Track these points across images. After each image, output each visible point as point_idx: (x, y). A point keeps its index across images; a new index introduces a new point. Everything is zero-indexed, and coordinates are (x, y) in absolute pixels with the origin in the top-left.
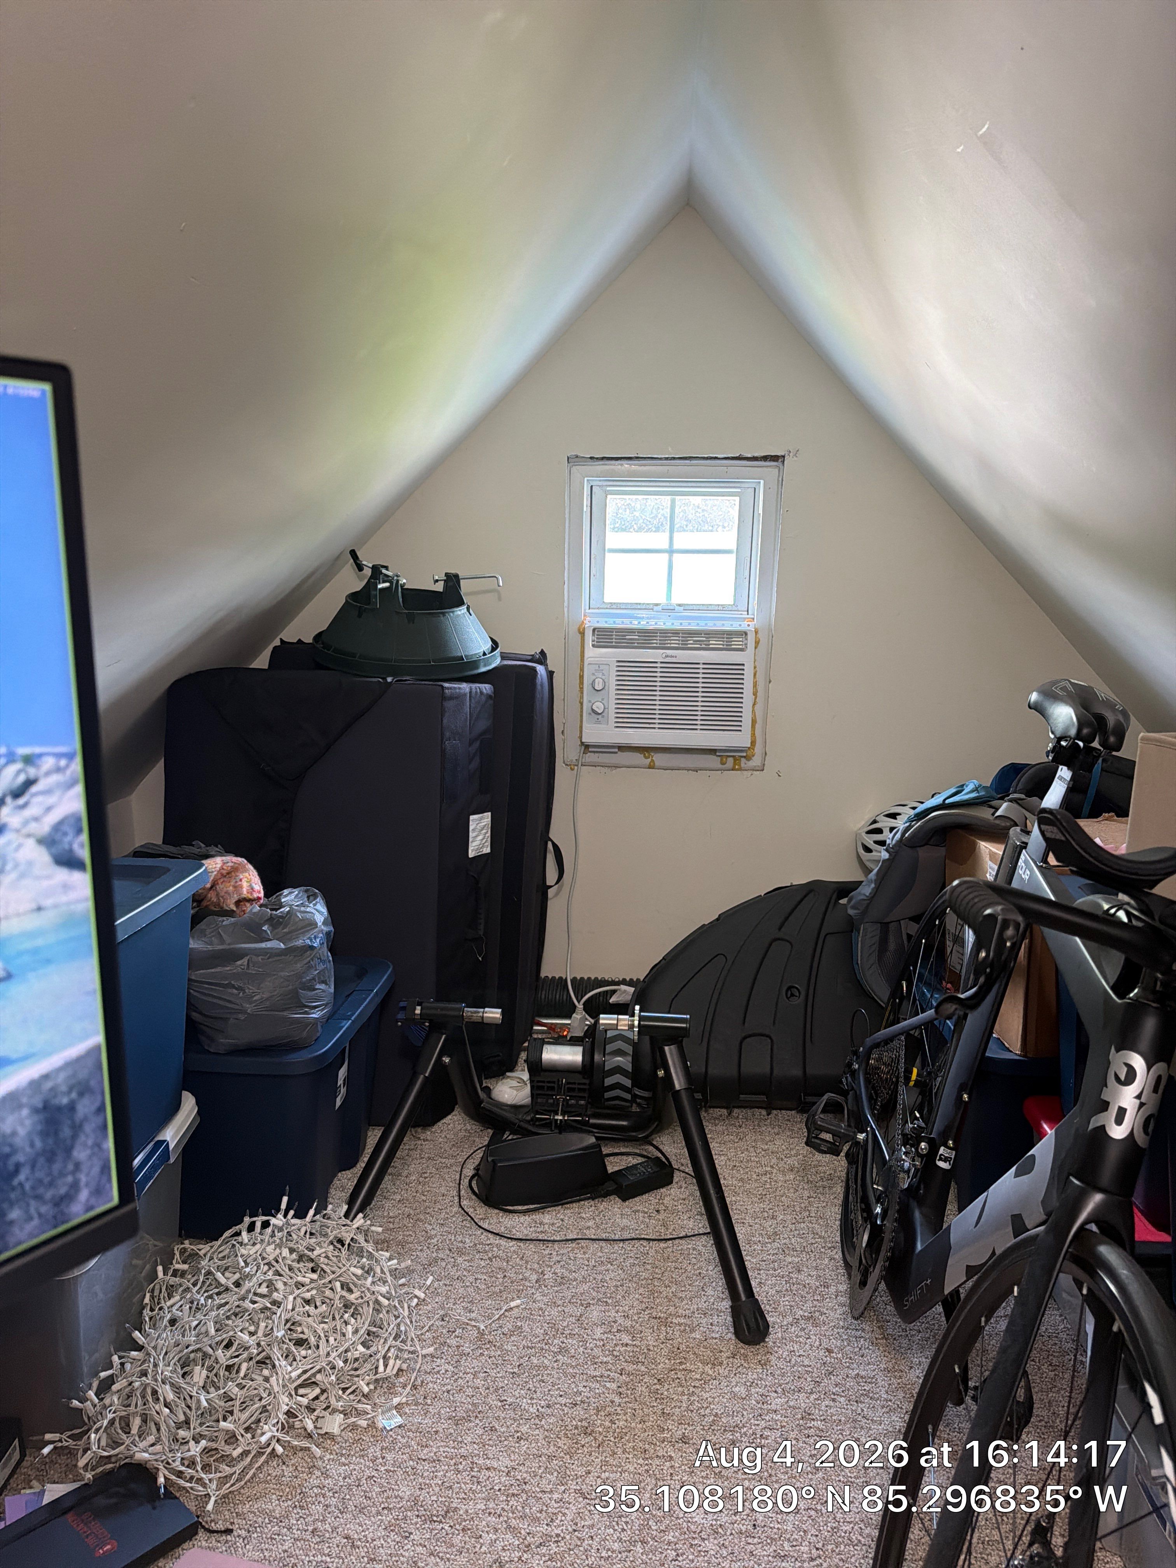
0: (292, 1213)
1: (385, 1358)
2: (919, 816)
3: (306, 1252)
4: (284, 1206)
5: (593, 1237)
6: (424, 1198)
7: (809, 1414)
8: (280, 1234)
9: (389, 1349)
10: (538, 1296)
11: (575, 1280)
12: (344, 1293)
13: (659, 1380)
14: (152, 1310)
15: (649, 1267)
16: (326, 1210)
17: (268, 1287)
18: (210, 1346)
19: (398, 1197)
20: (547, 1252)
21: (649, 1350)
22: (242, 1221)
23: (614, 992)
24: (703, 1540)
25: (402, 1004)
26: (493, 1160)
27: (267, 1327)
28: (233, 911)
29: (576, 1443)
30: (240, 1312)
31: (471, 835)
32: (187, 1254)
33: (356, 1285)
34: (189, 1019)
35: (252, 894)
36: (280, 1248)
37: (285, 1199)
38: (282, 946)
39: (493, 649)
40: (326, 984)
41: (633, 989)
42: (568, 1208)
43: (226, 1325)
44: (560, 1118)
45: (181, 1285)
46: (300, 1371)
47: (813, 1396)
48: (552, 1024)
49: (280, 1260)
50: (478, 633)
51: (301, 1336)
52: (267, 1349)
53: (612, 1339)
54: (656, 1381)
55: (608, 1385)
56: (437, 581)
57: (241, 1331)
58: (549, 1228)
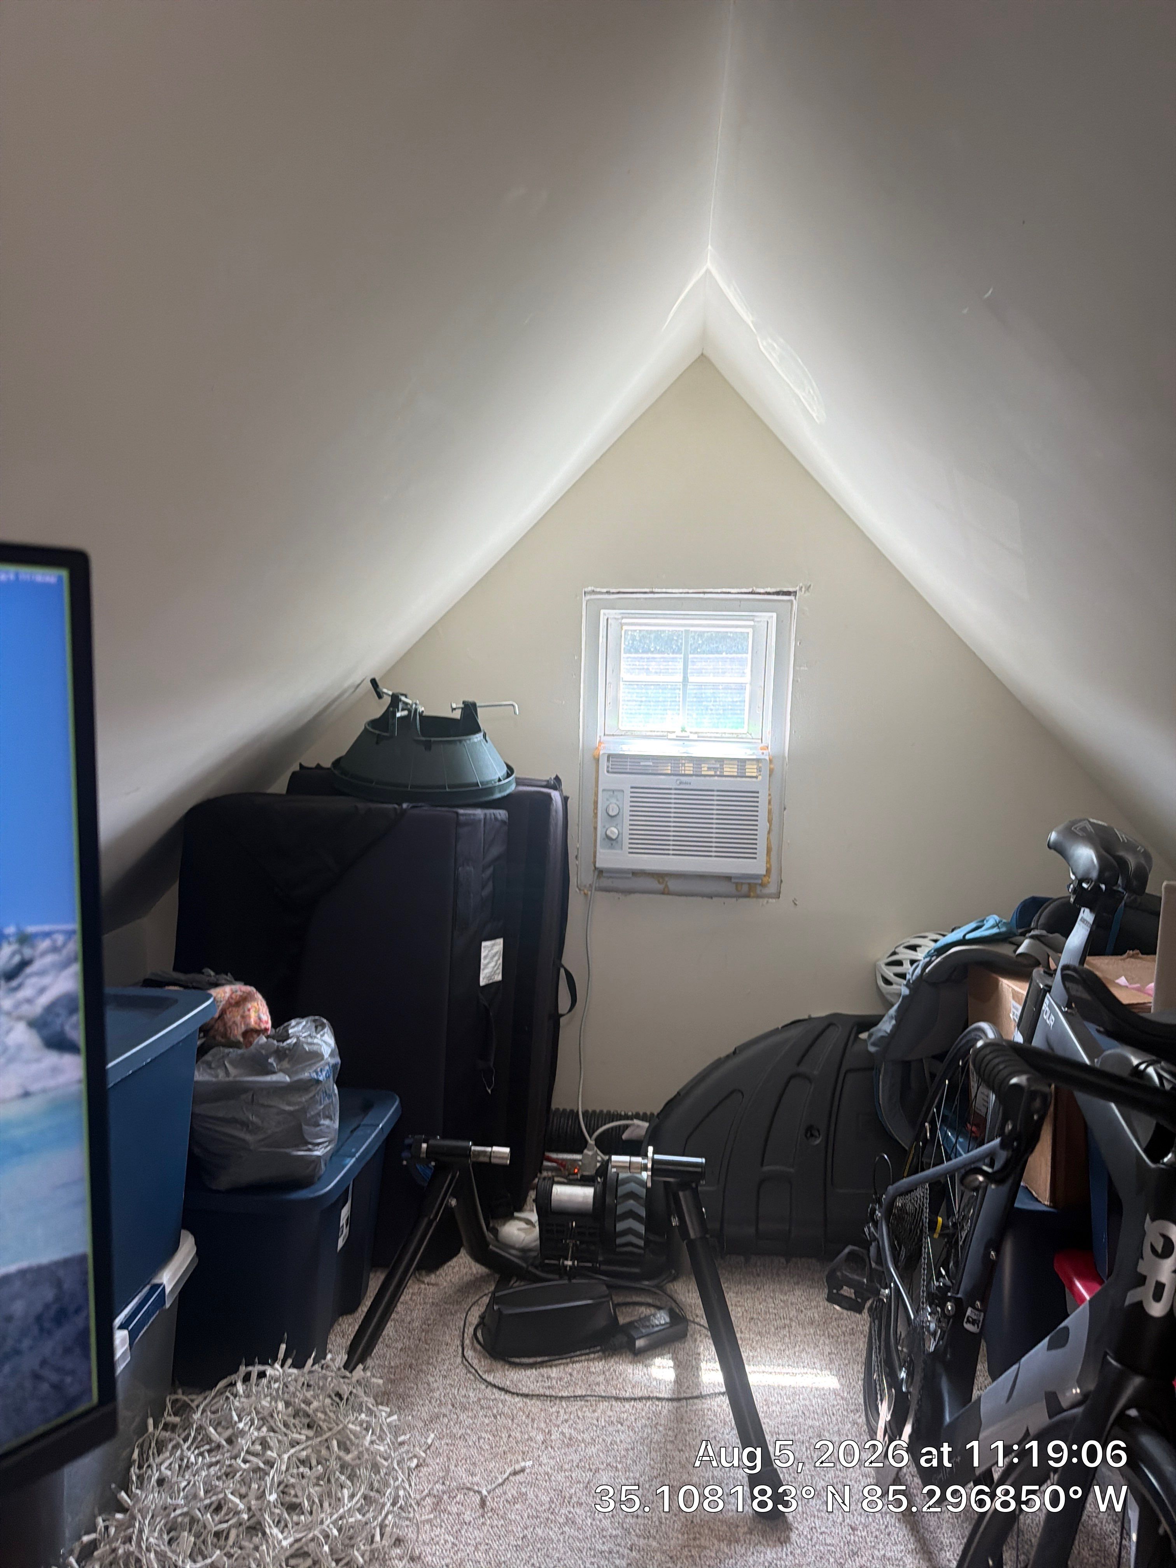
0: (289, 1361)
1: (382, 1526)
2: (940, 951)
3: (303, 1406)
4: (281, 1355)
5: (603, 1394)
6: (427, 1347)
8: (276, 1385)
9: (386, 1516)
10: (544, 1459)
11: (584, 1441)
12: (342, 1454)
14: (140, 1467)
15: (661, 1429)
16: (325, 1358)
17: (261, 1444)
18: (199, 1510)
19: (399, 1345)
20: (554, 1409)
22: (236, 1370)
23: (626, 1127)
25: (408, 1141)
26: (499, 1309)
27: (259, 1488)
28: (239, 1042)
30: (231, 1472)
31: (483, 962)
32: (178, 1405)
33: (352, 1444)
34: (191, 1154)
35: (259, 1025)
36: (276, 1402)
37: (283, 1347)
38: (288, 1079)
39: (508, 775)
40: (331, 1119)
41: (646, 1125)
42: (577, 1362)
43: (216, 1486)
44: (569, 1263)
45: (171, 1440)
46: (291, 1540)
48: (563, 1160)
49: (275, 1415)
50: (493, 759)
51: (294, 1500)
52: (258, 1514)
55: (617, 1562)
56: (453, 709)
57: (232, 1493)
58: (557, 1383)
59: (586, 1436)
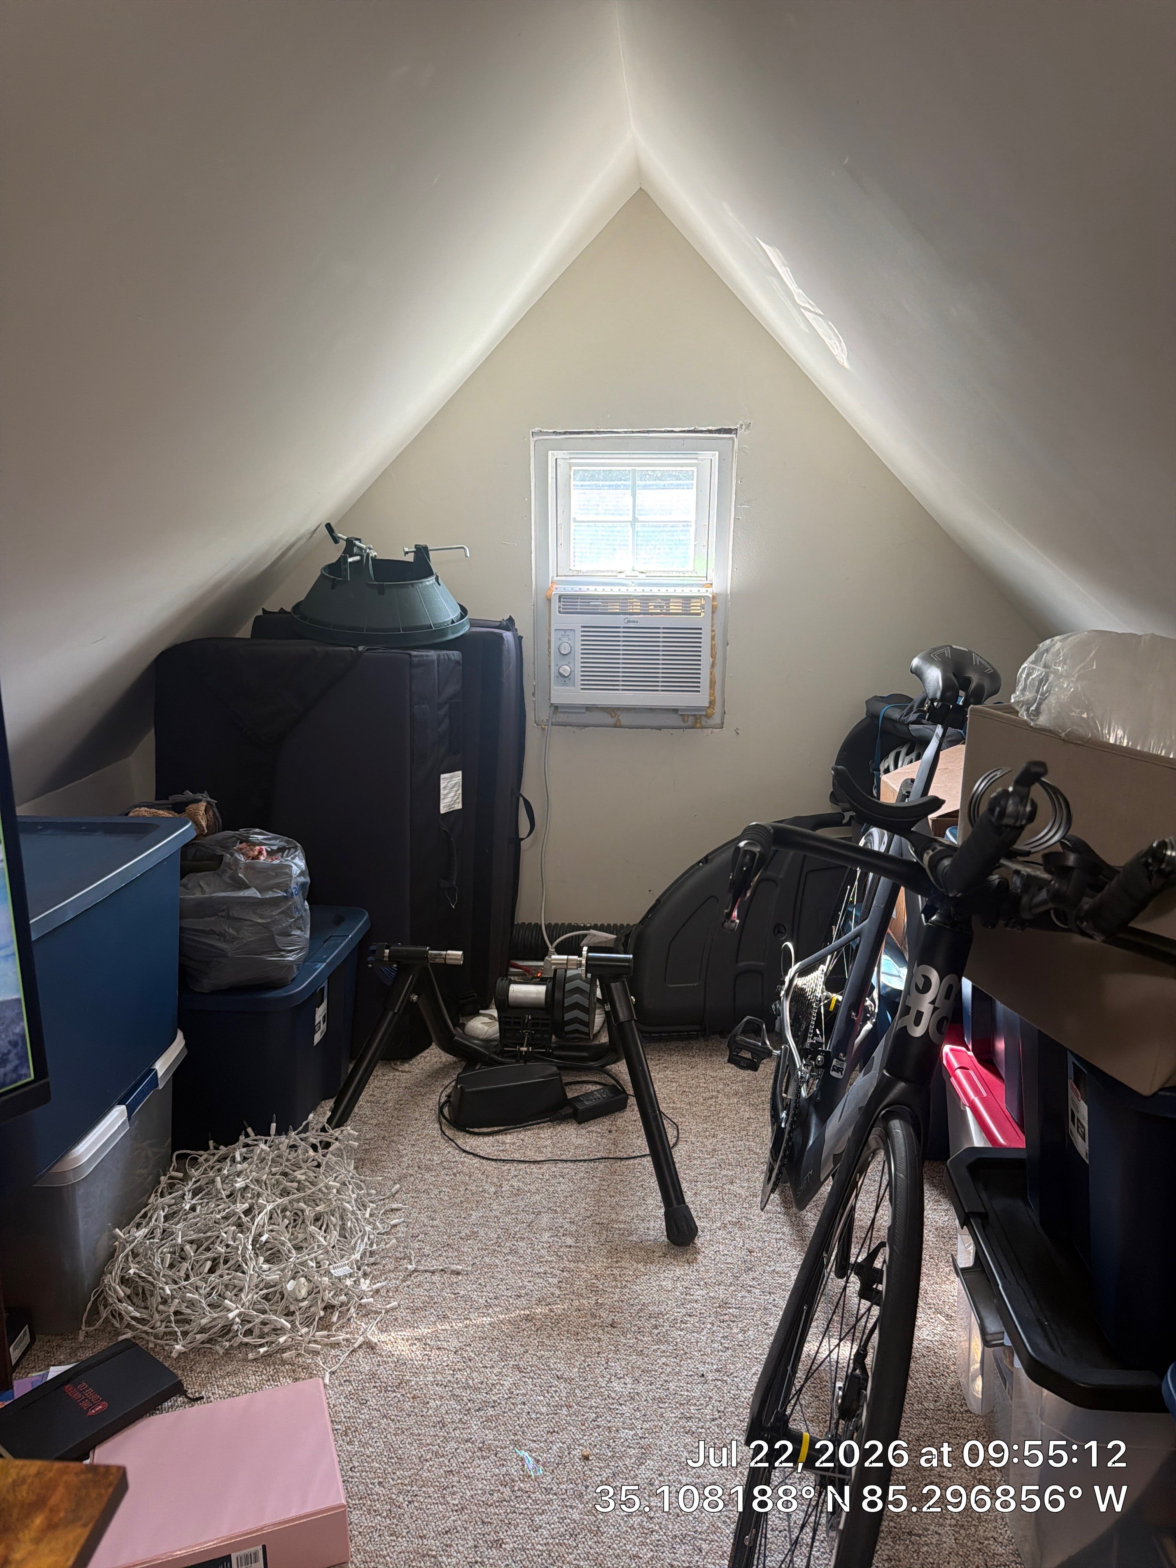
6: (399, 1122)
7: (726, 1303)
10: (495, 1206)
11: (529, 1191)
13: (596, 1276)
15: (597, 1180)
19: (374, 1122)
21: (590, 1250)
23: (586, 935)
24: (621, 1405)
25: (372, 948)
26: (462, 1088)
29: (518, 1328)
31: (442, 792)
38: (259, 896)
39: (462, 617)
40: (303, 930)
42: (529, 1130)
44: (524, 1049)
47: (732, 1288)
48: (527, 966)
50: (446, 602)
53: (557, 1242)
54: (593, 1276)
55: (550, 1280)
56: (407, 552)
58: (510, 1147)
59: (533, 1188)
